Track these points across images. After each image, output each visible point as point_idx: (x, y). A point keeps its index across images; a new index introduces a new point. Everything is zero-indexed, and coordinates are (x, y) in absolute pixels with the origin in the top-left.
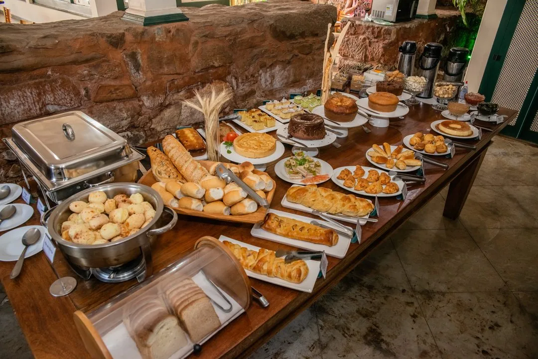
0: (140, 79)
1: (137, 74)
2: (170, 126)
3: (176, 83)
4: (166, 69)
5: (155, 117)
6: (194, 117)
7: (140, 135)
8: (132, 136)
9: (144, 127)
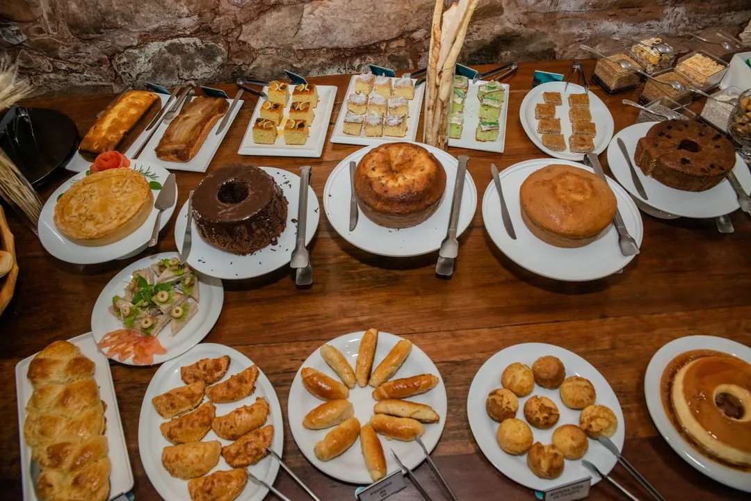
2: (277, 44)
5: (247, 22)
6: (331, 37)
7: (217, 49)
8: (203, 46)
9: (227, 35)
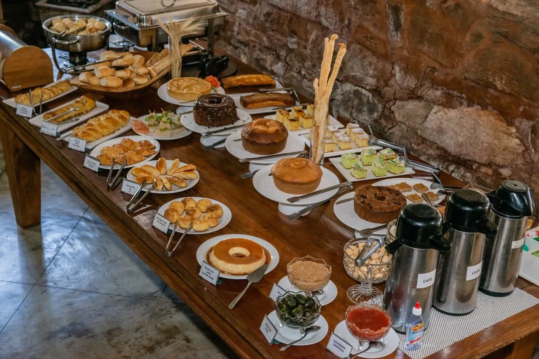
0: (397, 41)
1: (394, 33)
3: (436, 74)
4: (426, 48)
7: (378, 108)
8: (372, 101)
9: (386, 101)
